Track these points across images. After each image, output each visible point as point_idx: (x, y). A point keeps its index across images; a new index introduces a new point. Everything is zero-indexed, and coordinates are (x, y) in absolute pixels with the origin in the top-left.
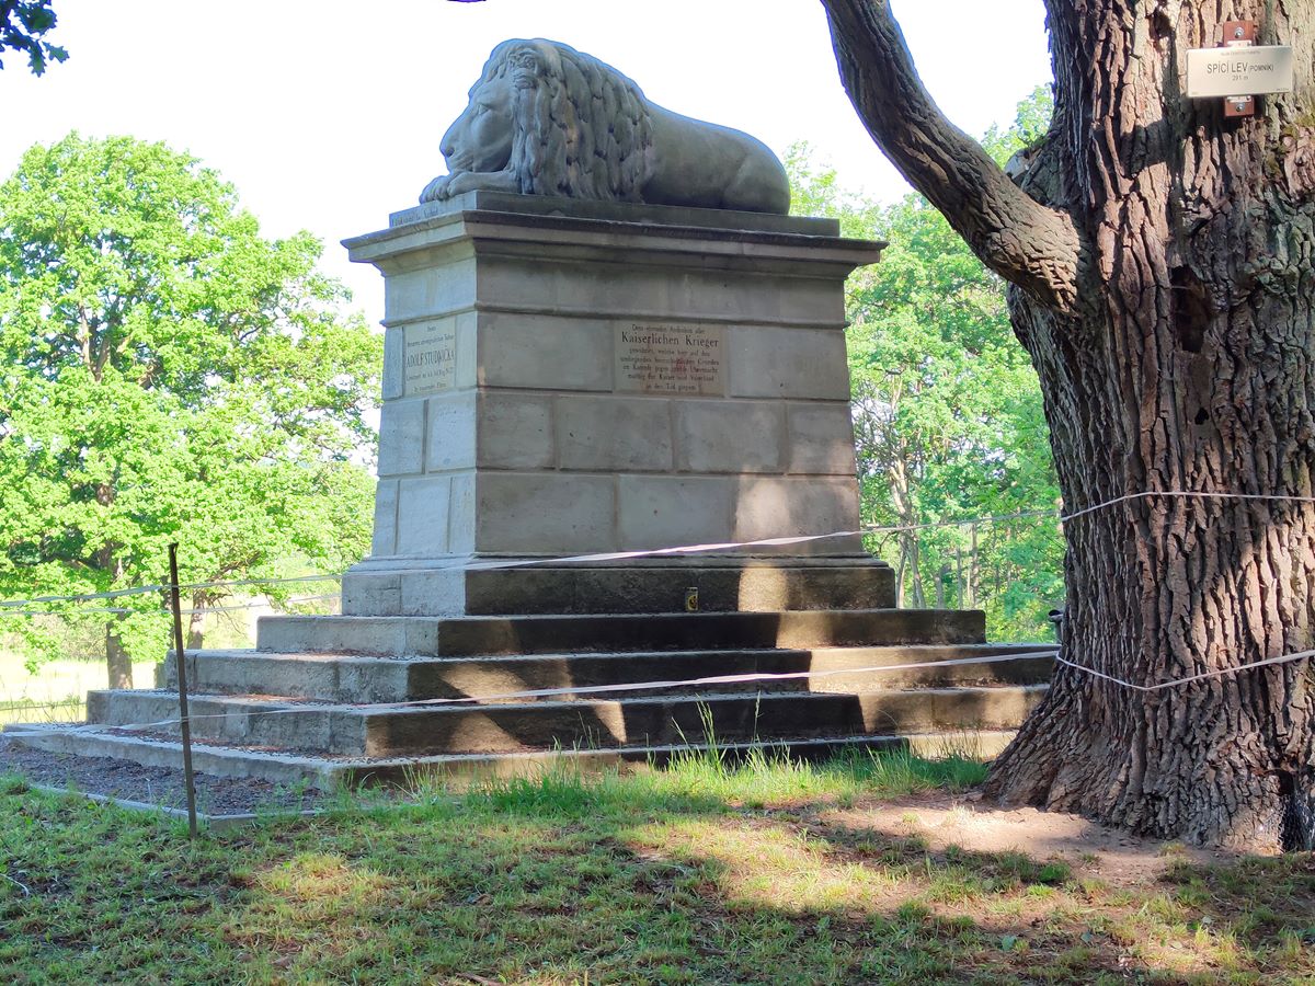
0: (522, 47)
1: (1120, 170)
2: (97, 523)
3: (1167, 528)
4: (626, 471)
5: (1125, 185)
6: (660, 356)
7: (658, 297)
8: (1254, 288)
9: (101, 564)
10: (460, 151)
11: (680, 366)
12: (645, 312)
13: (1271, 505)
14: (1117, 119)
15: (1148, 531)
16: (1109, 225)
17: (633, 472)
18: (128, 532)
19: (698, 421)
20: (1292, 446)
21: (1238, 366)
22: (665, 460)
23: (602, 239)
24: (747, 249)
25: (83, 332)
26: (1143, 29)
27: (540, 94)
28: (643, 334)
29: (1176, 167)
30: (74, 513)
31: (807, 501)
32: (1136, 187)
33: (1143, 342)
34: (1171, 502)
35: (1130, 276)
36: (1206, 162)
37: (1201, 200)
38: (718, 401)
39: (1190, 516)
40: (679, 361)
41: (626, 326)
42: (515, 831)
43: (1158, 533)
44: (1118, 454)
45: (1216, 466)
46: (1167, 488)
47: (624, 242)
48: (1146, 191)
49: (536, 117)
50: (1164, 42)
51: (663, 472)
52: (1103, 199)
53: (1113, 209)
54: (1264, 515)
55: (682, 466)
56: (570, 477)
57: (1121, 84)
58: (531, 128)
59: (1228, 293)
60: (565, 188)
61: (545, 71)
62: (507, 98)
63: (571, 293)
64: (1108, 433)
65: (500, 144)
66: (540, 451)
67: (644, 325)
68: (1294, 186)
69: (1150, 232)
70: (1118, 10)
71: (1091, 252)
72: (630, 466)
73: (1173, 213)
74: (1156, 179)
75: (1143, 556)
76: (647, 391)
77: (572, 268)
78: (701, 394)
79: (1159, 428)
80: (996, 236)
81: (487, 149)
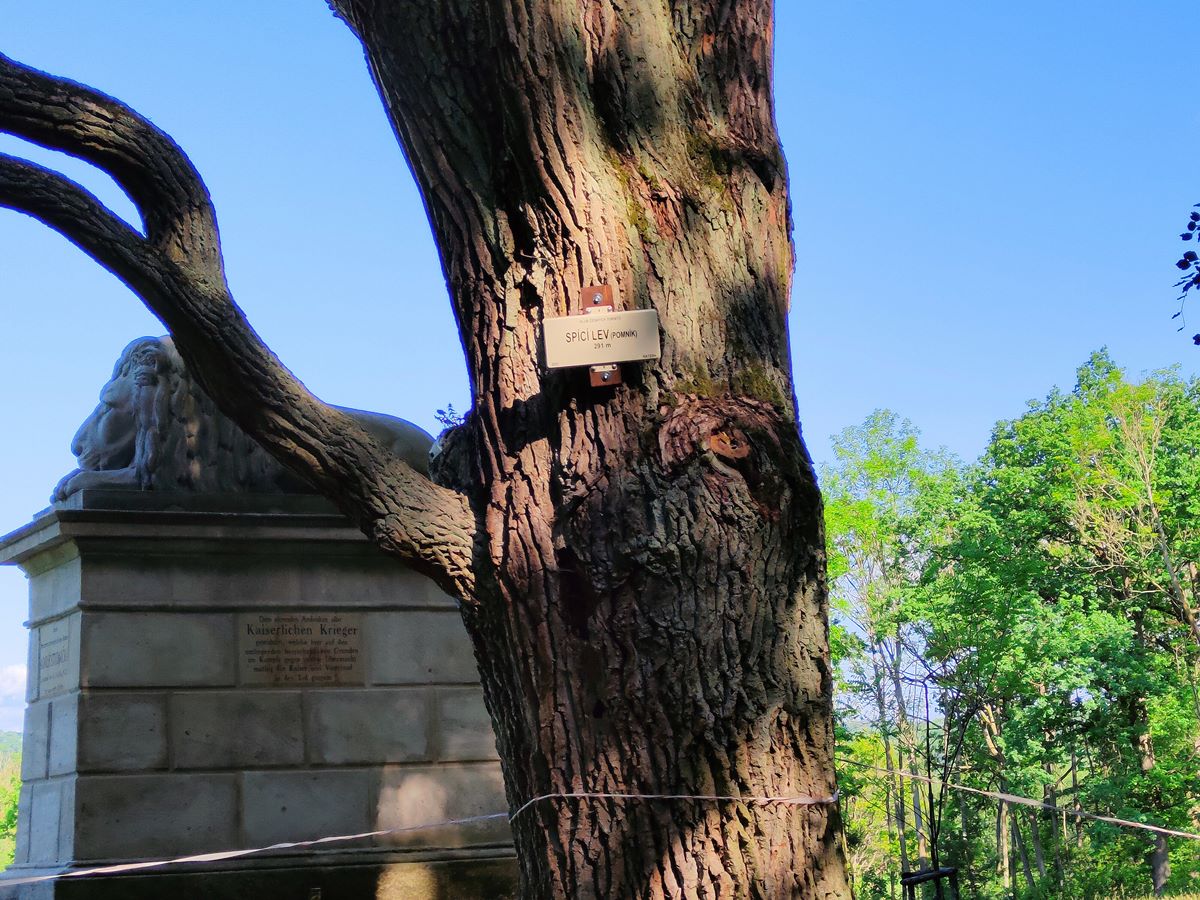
0: (143, 346)
1: (503, 448)
3: (573, 833)
4: (251, 768)
5: (510, 463)
6: (292, 648)
8: (632, 570)
10: (89, 448)
11: (313, 656)
12: (273, 603)
13: (671, 805)
14: (497, 394)
15: (555, 834)
16: (498, 506)
17: (260, 768)
19: (333, 712)
20: (687, 740)
21: (626, 656)
22: (295, 753)
23: (218, 532)
26: (513, 298)
27: (159, 390)
28: (272, 624)
29: (555, 444)
31: (460, 789)
32: (518, 466)
33: (535, 630)
34: (574, 802)
35: (513, 564)
36: (581, 434)
37: (577, 477)
38: (358, 691)
39: (593, 818)
40: (312, 652)
41: (252, 619)
43: (564, 838)
45: (615, 764)
46: (570, 790)
47: (242, 533)
48: (528, 469)
49: (155, 413)
50: (534, 311)
51: (292, 766)
52: (490, 478)
53: (500, 490)
54: (666, 817)
55: (315, 759)
56: (186, 777)
57: (499, 358)
58: (149, 424)
59: (608, 576)
61: (164, 368)
62: (129, 396)
63: (189, 588)
65: (124, 441)
66: (151, 750)
67: (273, 616)
68: (667, 457)
69: (535, 512)
70: (489, 281)
71: (482, 539)
72: (256, 762)
73: (556, 491)
74: (536, 457)
75: (554, 865)
76: (276, 684)
77: (191, 563)
78: (338, 684)
79: (558, 724)
80: (381, 522)
81: (112, 447)
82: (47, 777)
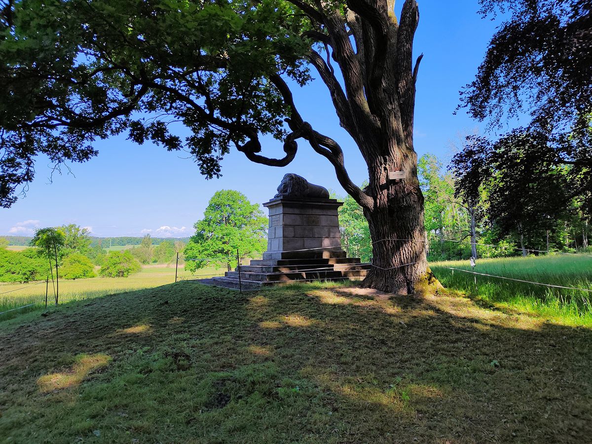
0: (289, 174)
1: (380, 190)
2: (226, 247)
3: (388, 245)
4: (305, 237)
5: (381, 193)
6: (310, 220)
7: (310, 212)
8: (400, 208)
9: (227, 253)
10: (280, 190)
12: (308, 213)
13: (405, 241)
14: (379, 183)
15: (385, 245)
16: (378, 199)
17: (307, 238)
18: (231, 249)
19: (316, 230)
20: (407, 232)
21: (399, 220)
23: (301, 203)
24: (323, 204)
25: (224, 219)
26: (383, 169)
28: (308, 217)
29: (388, 190)
30: (223, 246)
31: (333, 241)
32: (382, 193)
33: (384, 216)
34: (389, 241)
35: (381, 206)
36: (393, 189)
37: (392, 195)
38: (319, 227)
39: (392, 243)
40: (313, 221)
41: (305, 216)
42: (289, 292)
44: (380, 234)
45: (395, 235)
46: (388, 238)
47: (305, 203)
48: (384, 194)
49: (291, 185)
50: (386, 171)
51: (311, 237)
52: (377, 195)
53: (379, 196)
54: (403, 243)
55: (314, 236)
57: (380, 178)
59: (397, 209)
60: (296, 195)
61: (293, 178)
62: (287, 182)
63: (297, 211)
64: (379, 231)
65: (286, 189)
66: (292, 234)
67: (308, 215)
68: (406, 192)
69: (385, 200)
70: (379, 167)
71: (375, 203)
73: (388, 196)
74: (385, 192)
75: (385, 249)
76: (308, 226)
77: (296, 207)
78: (317, 226)
79: (387, 230)
80: (361, 201)
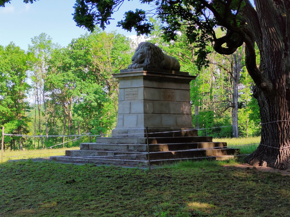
0: (146, 43)
4: (162, 114)
6: (167, 95)
10: (136, 60)
12: (165, 88)
17: (164, 114)
22: (167, 112)
23: (161, 76)
24: (179, 77)
27: (150, 51)
28: (164, 91)
34: (284, 122)
38: (174, 102)
40: (169, 96)
41: (162, 90)
44: (276, 115)
46: (284, 120)
49: (150, 55)
51: (167, 114)
55: (170, 113)
56: (155, 114)
58: (149, 57)
61: (151, 48)
62: (144, 52)
63: (155, 84)
65: (143, 59)
66: (152, 110)
67: (164, 89)
72: (163, 113)
76: (165, 101)
78: (172, 101)
81: (140, 60)
82: (130, 113)
